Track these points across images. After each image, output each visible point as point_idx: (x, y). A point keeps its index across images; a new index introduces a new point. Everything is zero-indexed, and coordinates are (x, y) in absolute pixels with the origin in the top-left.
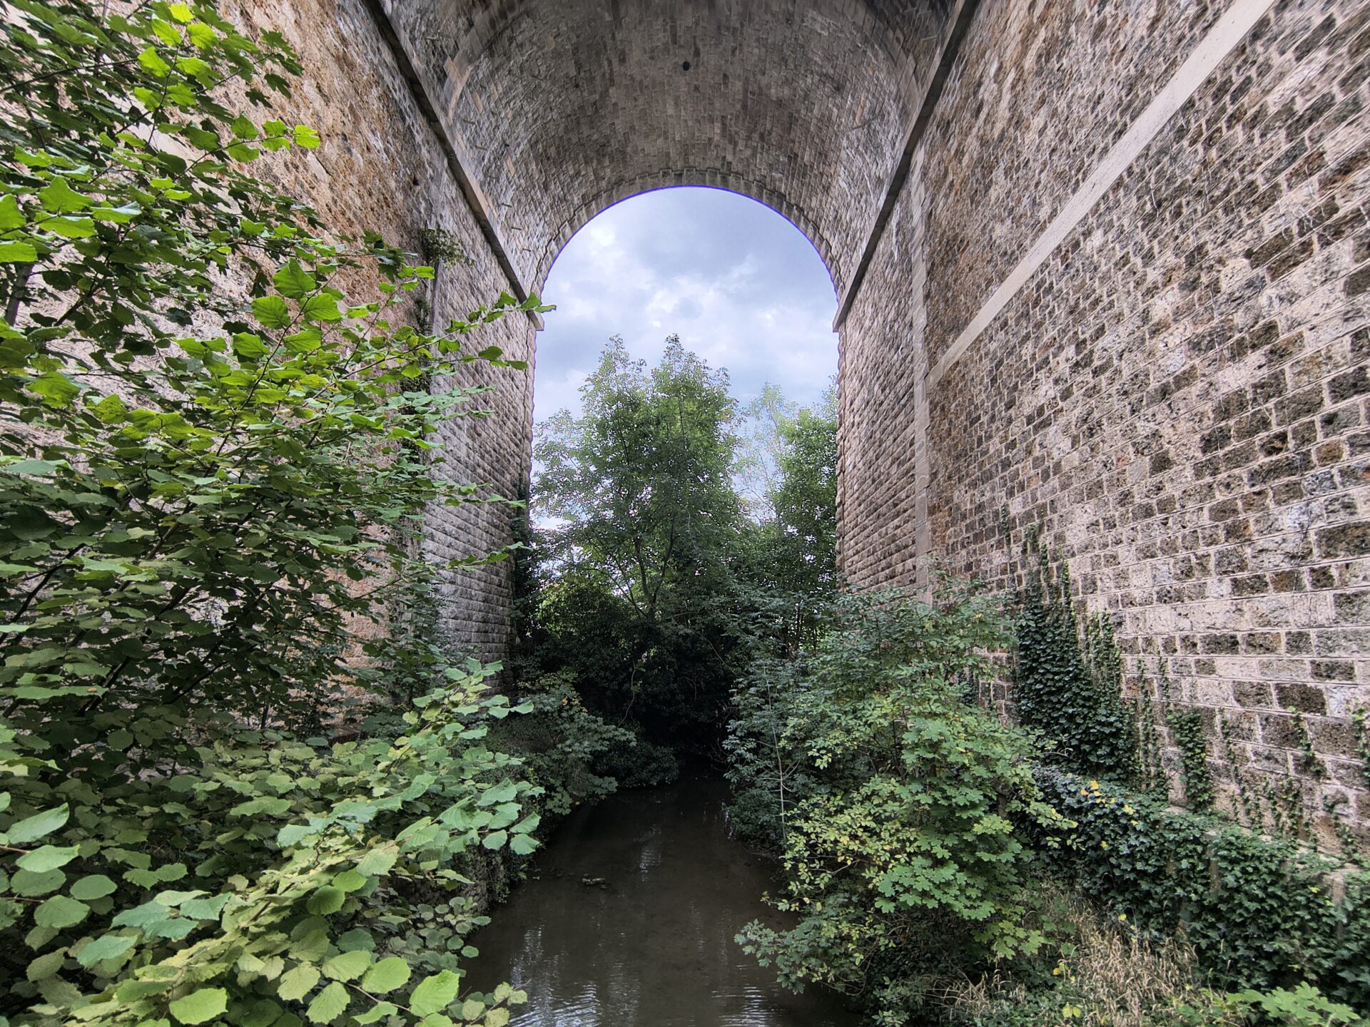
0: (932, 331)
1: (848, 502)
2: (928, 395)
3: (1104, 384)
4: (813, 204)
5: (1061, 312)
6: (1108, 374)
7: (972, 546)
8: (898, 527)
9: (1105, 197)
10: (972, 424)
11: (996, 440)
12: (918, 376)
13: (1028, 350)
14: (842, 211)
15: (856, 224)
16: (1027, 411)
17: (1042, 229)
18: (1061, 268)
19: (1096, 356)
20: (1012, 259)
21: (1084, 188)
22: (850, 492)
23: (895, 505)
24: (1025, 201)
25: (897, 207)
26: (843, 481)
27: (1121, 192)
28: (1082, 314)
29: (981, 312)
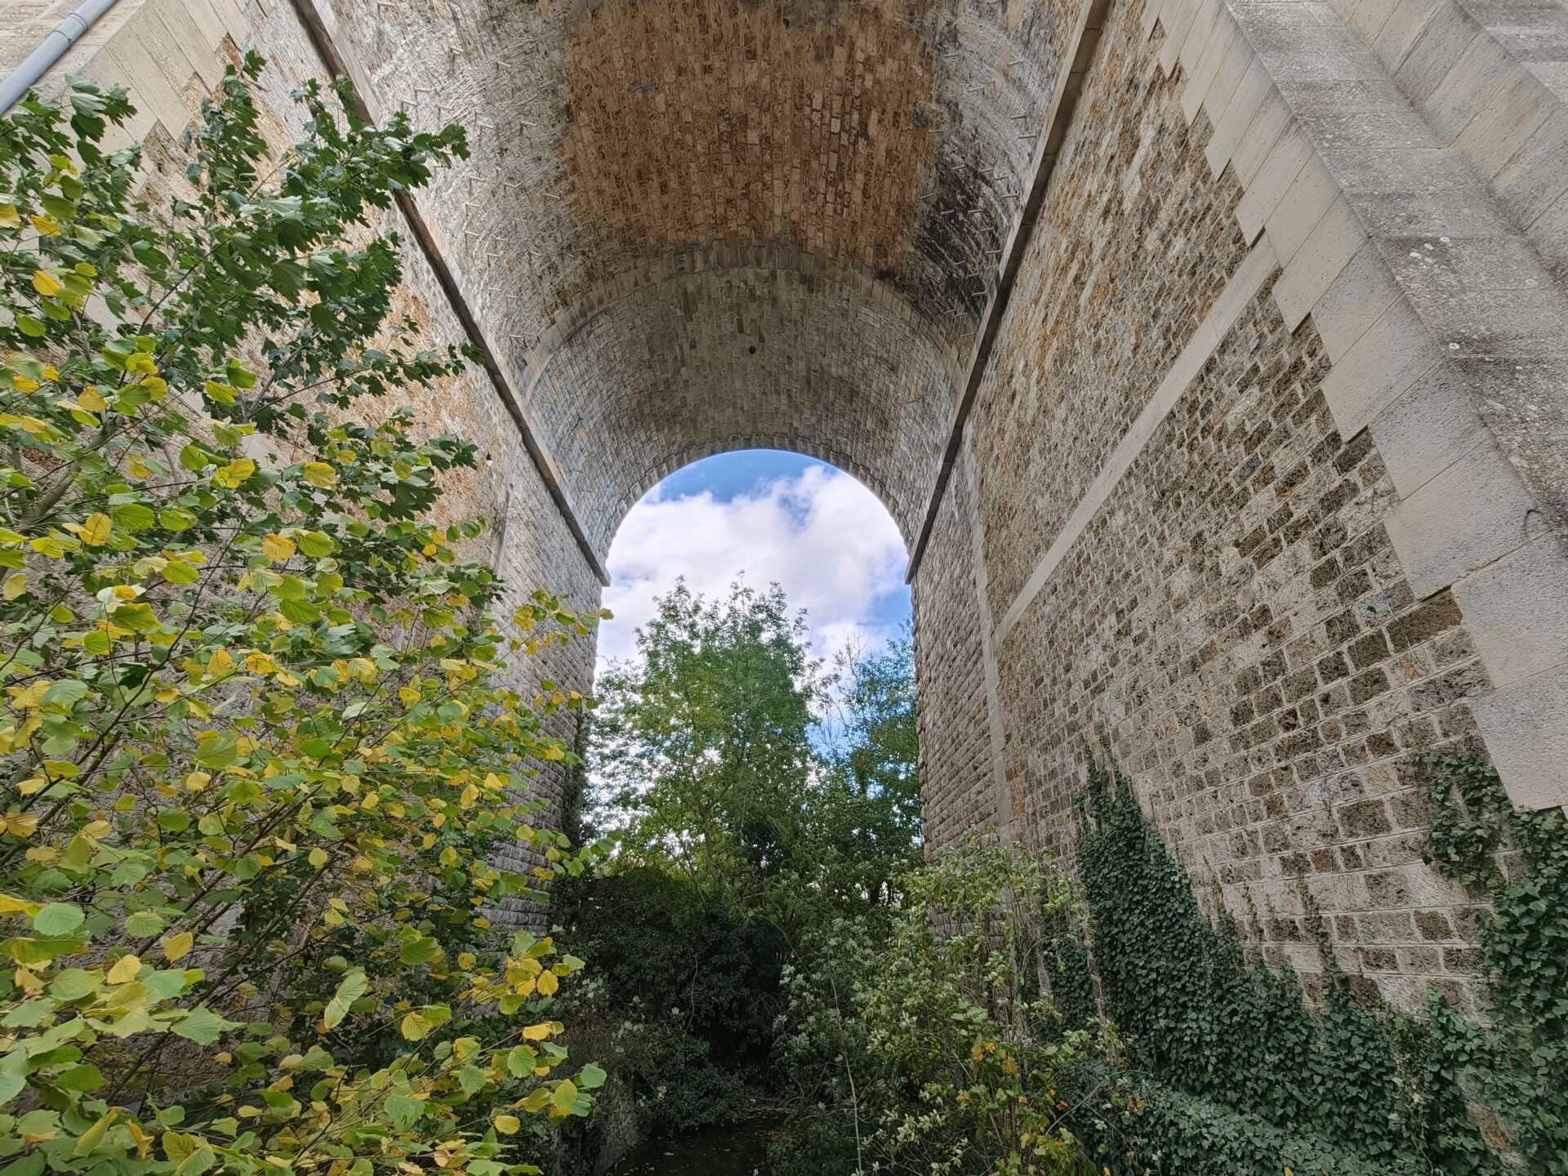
0: (993, 590)
1: (931, 763)
2: (996, 653)
3: (1144, 653)
4: (878, 465)
5: (1100, 582)
6: (1146, 643)
7: (1051, 817)
8: (979, 793)
9: (1120, 482)
10: (1037, 685)
11: (1060, 703)
12: (986, 632)
13: (1077, 615)
14: (905, 472)
15: (920, 484)
16: (1084, 675)
17: (1075, 505)
18: (1095, 542)
19: (1134, 625)
20: (1054, 528)
21: (1103, 473)
22: (931, 752)
23: (976, 768)
24: (1059, 479)
25: (954, 471)
26: (924, 740)
27: (1133, 480)
28: (1117, 584)
29: (1033, 576)
